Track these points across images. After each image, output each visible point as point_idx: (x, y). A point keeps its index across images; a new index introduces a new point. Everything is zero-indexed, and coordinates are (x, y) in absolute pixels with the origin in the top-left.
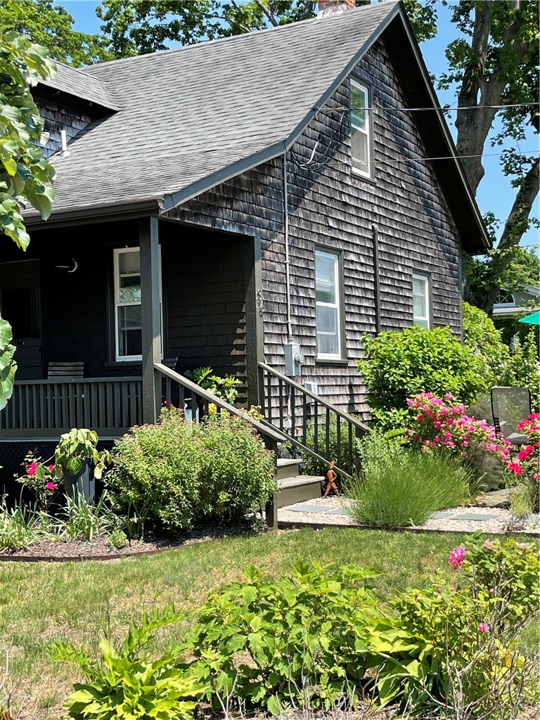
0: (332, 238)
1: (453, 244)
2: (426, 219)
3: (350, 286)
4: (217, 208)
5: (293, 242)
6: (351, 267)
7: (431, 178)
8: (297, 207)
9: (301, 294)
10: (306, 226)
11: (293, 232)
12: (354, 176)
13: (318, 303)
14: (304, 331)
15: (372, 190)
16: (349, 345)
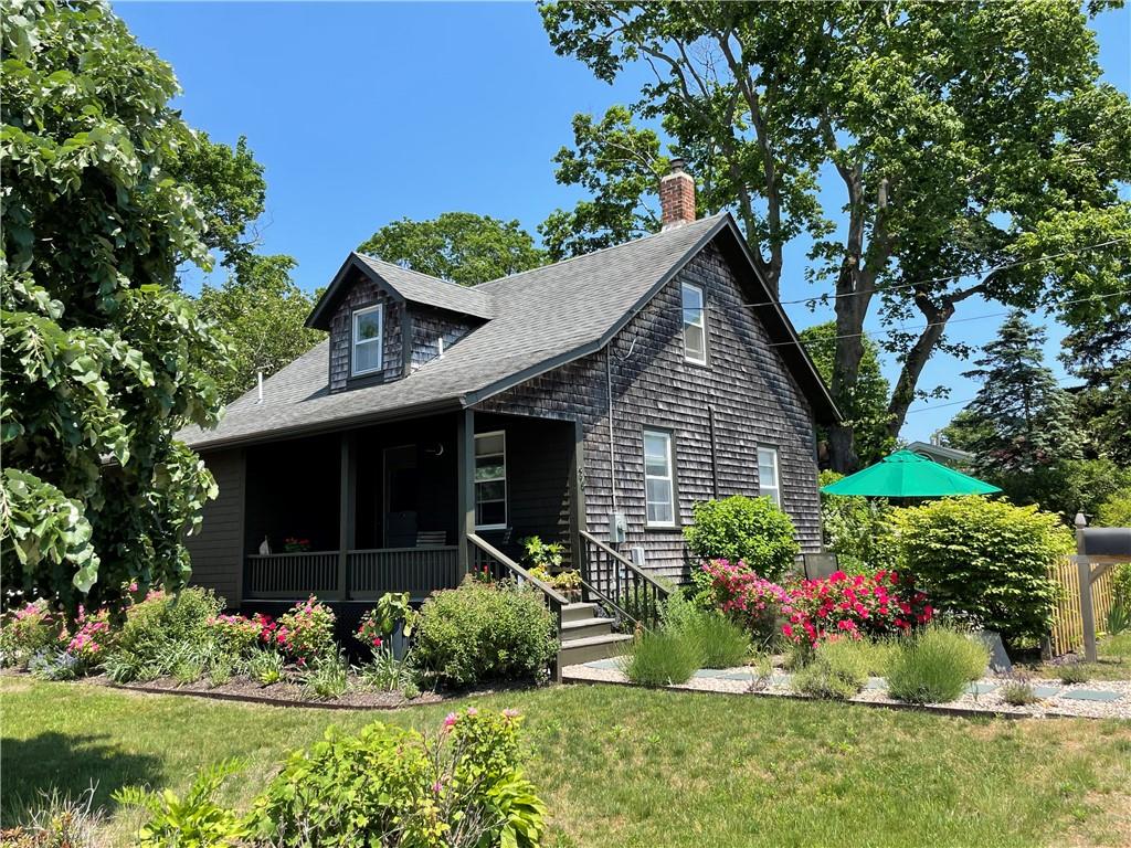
0: (662, 419)
1: (805, 418)
2: (772, 397)
3: (685, 461)
4: (535, 400)
5: (618, 424)
6: (685, 443)
7: (777, 362)
8: (622, 394)
9: (627, 469)
10: (632, 409)
11: (619, 415)
12: (686, 364)
13: (648, 477)
14: (630, 501)
15: (708, 375)
16: (683, 513)
